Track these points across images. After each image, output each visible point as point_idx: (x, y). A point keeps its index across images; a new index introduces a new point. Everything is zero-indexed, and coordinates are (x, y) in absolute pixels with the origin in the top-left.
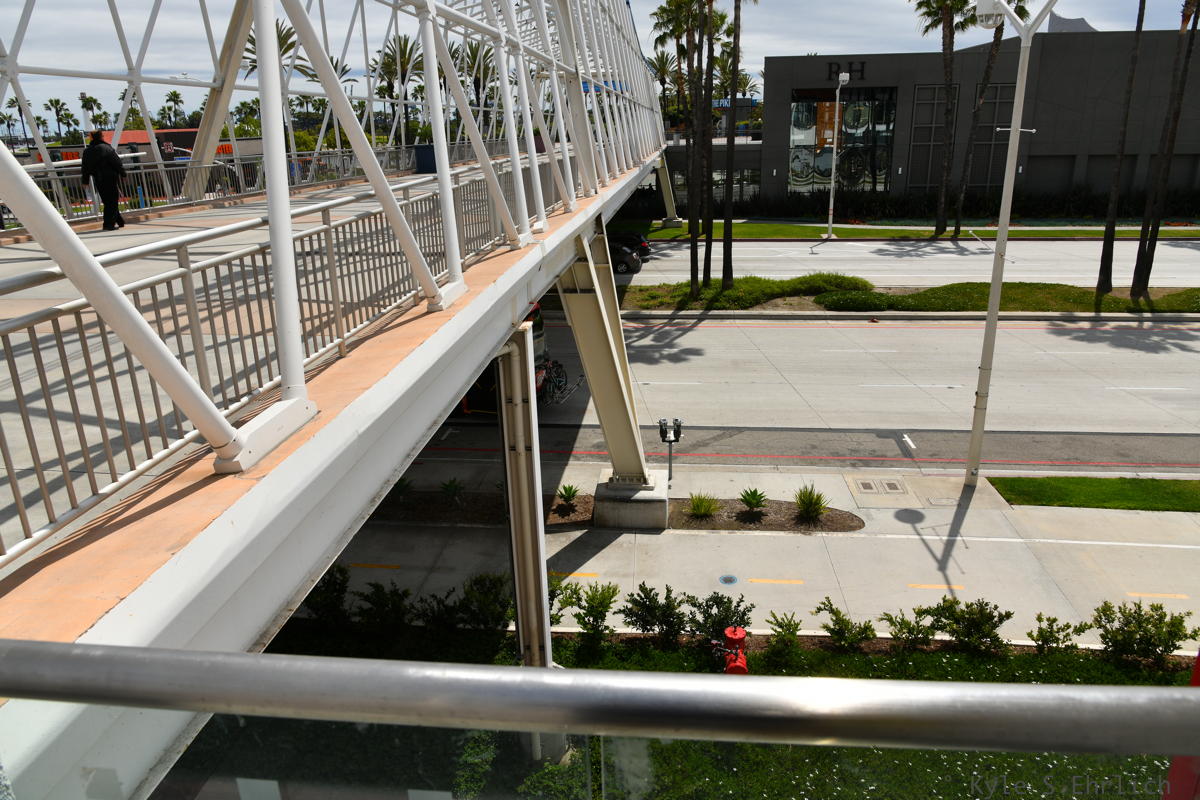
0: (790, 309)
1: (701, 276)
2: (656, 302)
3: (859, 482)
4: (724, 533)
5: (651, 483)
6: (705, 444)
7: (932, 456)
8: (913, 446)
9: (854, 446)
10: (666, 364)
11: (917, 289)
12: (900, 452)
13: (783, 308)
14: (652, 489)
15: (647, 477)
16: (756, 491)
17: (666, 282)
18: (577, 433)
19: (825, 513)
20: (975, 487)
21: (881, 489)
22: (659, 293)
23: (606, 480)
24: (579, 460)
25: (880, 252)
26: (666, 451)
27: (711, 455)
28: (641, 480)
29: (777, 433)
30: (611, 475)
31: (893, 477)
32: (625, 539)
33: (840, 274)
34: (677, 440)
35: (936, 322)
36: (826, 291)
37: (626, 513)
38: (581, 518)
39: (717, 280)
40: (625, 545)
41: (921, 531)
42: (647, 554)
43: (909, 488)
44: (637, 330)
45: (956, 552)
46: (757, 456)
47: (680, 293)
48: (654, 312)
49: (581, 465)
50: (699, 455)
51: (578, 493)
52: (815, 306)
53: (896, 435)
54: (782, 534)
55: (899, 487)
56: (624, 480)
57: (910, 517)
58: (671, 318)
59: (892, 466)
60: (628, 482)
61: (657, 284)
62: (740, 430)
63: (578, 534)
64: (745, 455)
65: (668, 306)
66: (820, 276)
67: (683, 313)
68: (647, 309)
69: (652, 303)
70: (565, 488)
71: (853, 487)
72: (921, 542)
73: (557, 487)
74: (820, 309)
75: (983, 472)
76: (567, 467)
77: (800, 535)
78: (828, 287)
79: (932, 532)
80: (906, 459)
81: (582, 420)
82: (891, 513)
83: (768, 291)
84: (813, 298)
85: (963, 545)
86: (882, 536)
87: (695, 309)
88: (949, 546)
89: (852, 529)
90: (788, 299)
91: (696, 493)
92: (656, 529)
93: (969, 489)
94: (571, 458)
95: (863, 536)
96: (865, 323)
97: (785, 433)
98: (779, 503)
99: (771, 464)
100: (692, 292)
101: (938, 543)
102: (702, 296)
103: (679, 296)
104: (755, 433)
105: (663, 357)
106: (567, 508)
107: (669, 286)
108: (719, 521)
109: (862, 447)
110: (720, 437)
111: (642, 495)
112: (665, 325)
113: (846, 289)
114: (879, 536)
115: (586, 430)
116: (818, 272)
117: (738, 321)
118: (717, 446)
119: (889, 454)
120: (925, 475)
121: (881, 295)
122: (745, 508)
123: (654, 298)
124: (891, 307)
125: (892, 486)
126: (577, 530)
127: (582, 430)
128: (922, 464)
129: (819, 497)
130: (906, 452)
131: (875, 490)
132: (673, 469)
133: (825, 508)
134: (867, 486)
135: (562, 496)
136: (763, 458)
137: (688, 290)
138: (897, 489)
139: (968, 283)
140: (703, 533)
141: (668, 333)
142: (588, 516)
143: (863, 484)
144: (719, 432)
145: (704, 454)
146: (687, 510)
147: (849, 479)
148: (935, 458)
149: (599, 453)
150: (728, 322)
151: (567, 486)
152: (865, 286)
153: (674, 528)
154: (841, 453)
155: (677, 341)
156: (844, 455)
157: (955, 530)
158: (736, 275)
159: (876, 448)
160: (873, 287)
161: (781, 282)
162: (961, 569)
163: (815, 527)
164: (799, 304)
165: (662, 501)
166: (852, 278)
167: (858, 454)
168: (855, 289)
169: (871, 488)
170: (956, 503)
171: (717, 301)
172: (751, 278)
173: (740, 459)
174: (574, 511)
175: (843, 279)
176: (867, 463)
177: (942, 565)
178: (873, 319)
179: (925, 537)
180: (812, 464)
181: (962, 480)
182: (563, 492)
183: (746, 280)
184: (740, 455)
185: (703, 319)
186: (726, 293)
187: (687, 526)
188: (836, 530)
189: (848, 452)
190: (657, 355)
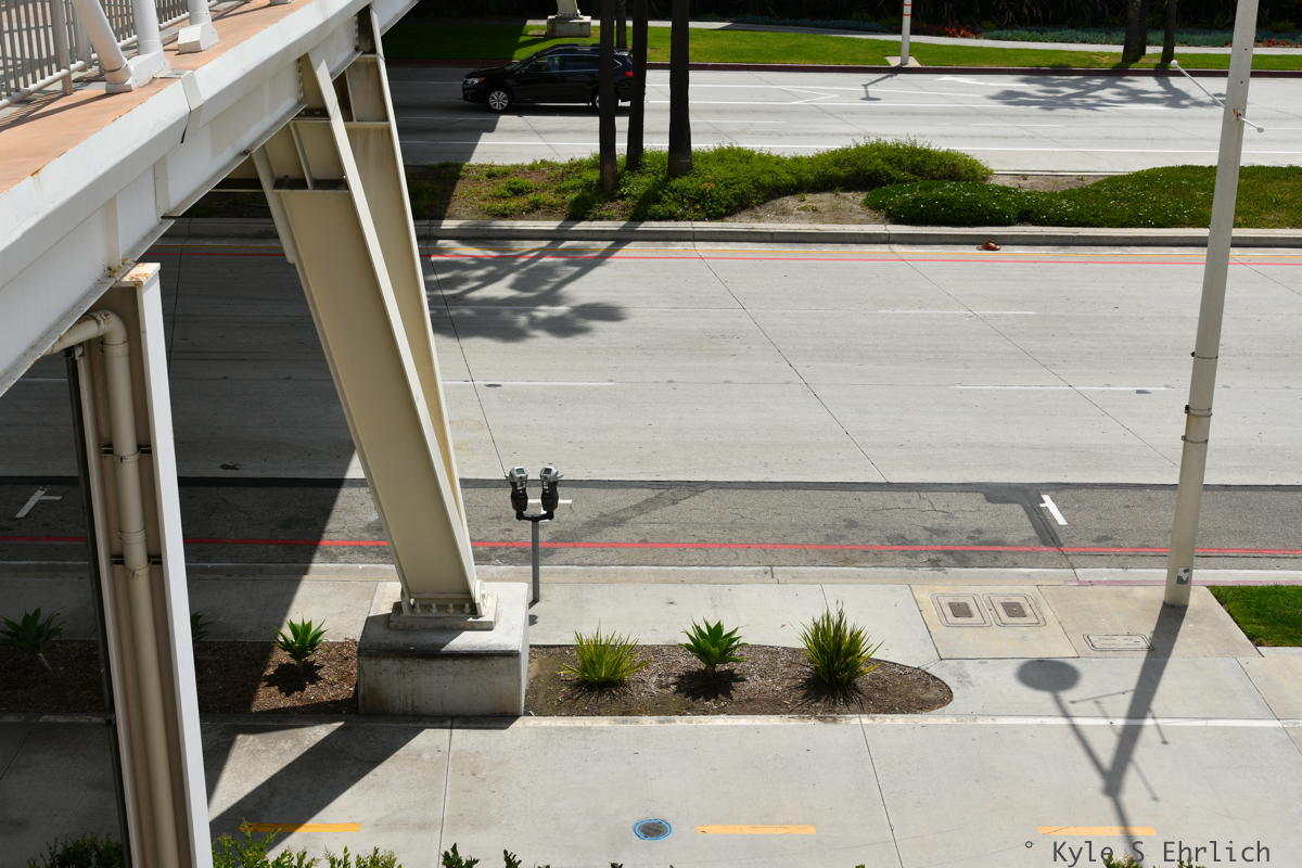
0: (813, 220)
1: (621, 145)
2: (523, 202)
3: (945, 601)
4: (648, 722)
5: (487, 614)
6: (618, 521)
7: (1099, 540)
8: (1061, 521)
9: (937, 520)
10: (543, 340)
11: (1081, 179)
12: (1033, 533)
13: (799, 218)
14: (488, 627)
15: (478, 599)
16: (719, 627)
17: (548, 160)
18: (333, 499)
19: (869, 671)
20: (1186, 607)
21: (989, 616)
22: (531, 182)
23: (386, 609)
24: (333, 559)
25: (1009, 97)
26: (530, 540)
27: (629, 544)
28: (465, 608)
29: (776, 494)
30: (398, 598)
31: (1016, 589)
32: (429, 740)
33: (921, 144)
34: (550, 516)
35: (1117, 251)
36: (891, 181)
37: (430, 684)
38: (328, 695)
39: (656, 156)
40: (426, 756)
41: (1071, 709)
42: (474, 775)
43: (1048, 614)
44: (481, 263)
45: (1142, 753)
46: (730, 545)
47: (580, 181)
48: (520, 225)
49: (339, 571)
50: (603, 546)
51: (323, 639)
52: (866, 213)
53: (1026, 496)
54: (774, 720)
55: (1028, 611)
56: (426, 607)
57: (1049, 676)
58: (555, 237)
59: (1016, 565)
60: (434, 611)
61: (528, 162)
62: (694, 487)
63: (319, 732)
64: (702, 545)
65: (549, 211)
66: (879, 148)
67: (583, 226)
68: (504, 216)
69: (513, 204)
70: (293, 627)
71: (931, 613)
72: (1068, 731)
73: (280, 626)
74: (875, 221)
75: (1204, 576)
76: (306, 577)
77: (812, 722)
78: (895, 173)
79: (1094, 706)
80: (1045, 549)
81: (345, 468)
82: (1011, 669)
83: (767, 179)
84: (861, 197)
85: (1159, 739)
86: (989, 721)
87: (609, 218)
88: (1129, 738)
89: (924, 706)
90: (809, 197)
91: (588, 634)
92: (499, 717)
93: (1173, 613)
94: (318, 557)
95: (948, 721)
96: (972, 250)
97: (793, 493)
98: (772, 652)
99: (759, 564)
100: (602, 182)
101: (1103, 730)
102: (625, 190)
103: (574, 188)
104: (727, 495)
105: (536, 324)
106: (298, 674)
107: (552, 166)
108: (639, 695)
109: (953, 524)
110: (651, 504)
111: (466, 641)
112: (543, 252)
113: (933, 178)
114: (980, 722)
115: (355, 491)
116: (873, 139)
117: (700, 246)
118: (644, 525)
119: (1010, 538)
120: (1082, 584)
121: (1006, 190)
122: (698, 664)
123: (518, 192)
124: (1026, 217)
125: (1014, 610)
126: (320, 722)
127: (345, 492)
128: (1077, 560)
129: (855, 639)
130: (1047, 534)
131: (977, 618)
132: (541, 579)
133: (870, 661)
134: (961, 610)
135: (287, 646)
136: (742, 553)
137: (594, 176)
138: (1023, 615)
139: (1184, 167)
140: (603, 722)
141: (548, 271)
142: (347, 690)
143: (951, 605)
144: (649, 493)
145: (614, 545)
146: (569, 672)
147: (924, 594)
148: (1107, 547)
149: (377, 545)
150: (679, 246)
151: (297, 622)
152: (973, 171)
153: (539, 713)
154: (909, 537)
155: (569, 289)
156: (915, 542)
157: (1141, 703)
158: (698, 144)
159: (983, 524)
160: (991, 173)
161: (796, 160)
162: (1149, 789)
163: (847, 703)
164: (834, 208)
165: (511, 655)
166: (947, 153)
167: (945, 541)
168: (951, 178)
169: (969, 614)
170: (1144, 644)
171: (657, 200)
172: (730, 150)
173: (694, 554)
174: (314, 679)
175: (927, 154)
176: (963, 560)
177: (1113, 782)
178: (987, 244)
179: (1078, 721)
180: (846, 562)
181: (1158, 594)
182: (290, 636)
183: (721, 156)
184: (692, 545)
185: (628, 241)
186: (676, 183)
187: (568, 708)
188: (890, 710)
189: (922, 536)
190: (522, 320)
